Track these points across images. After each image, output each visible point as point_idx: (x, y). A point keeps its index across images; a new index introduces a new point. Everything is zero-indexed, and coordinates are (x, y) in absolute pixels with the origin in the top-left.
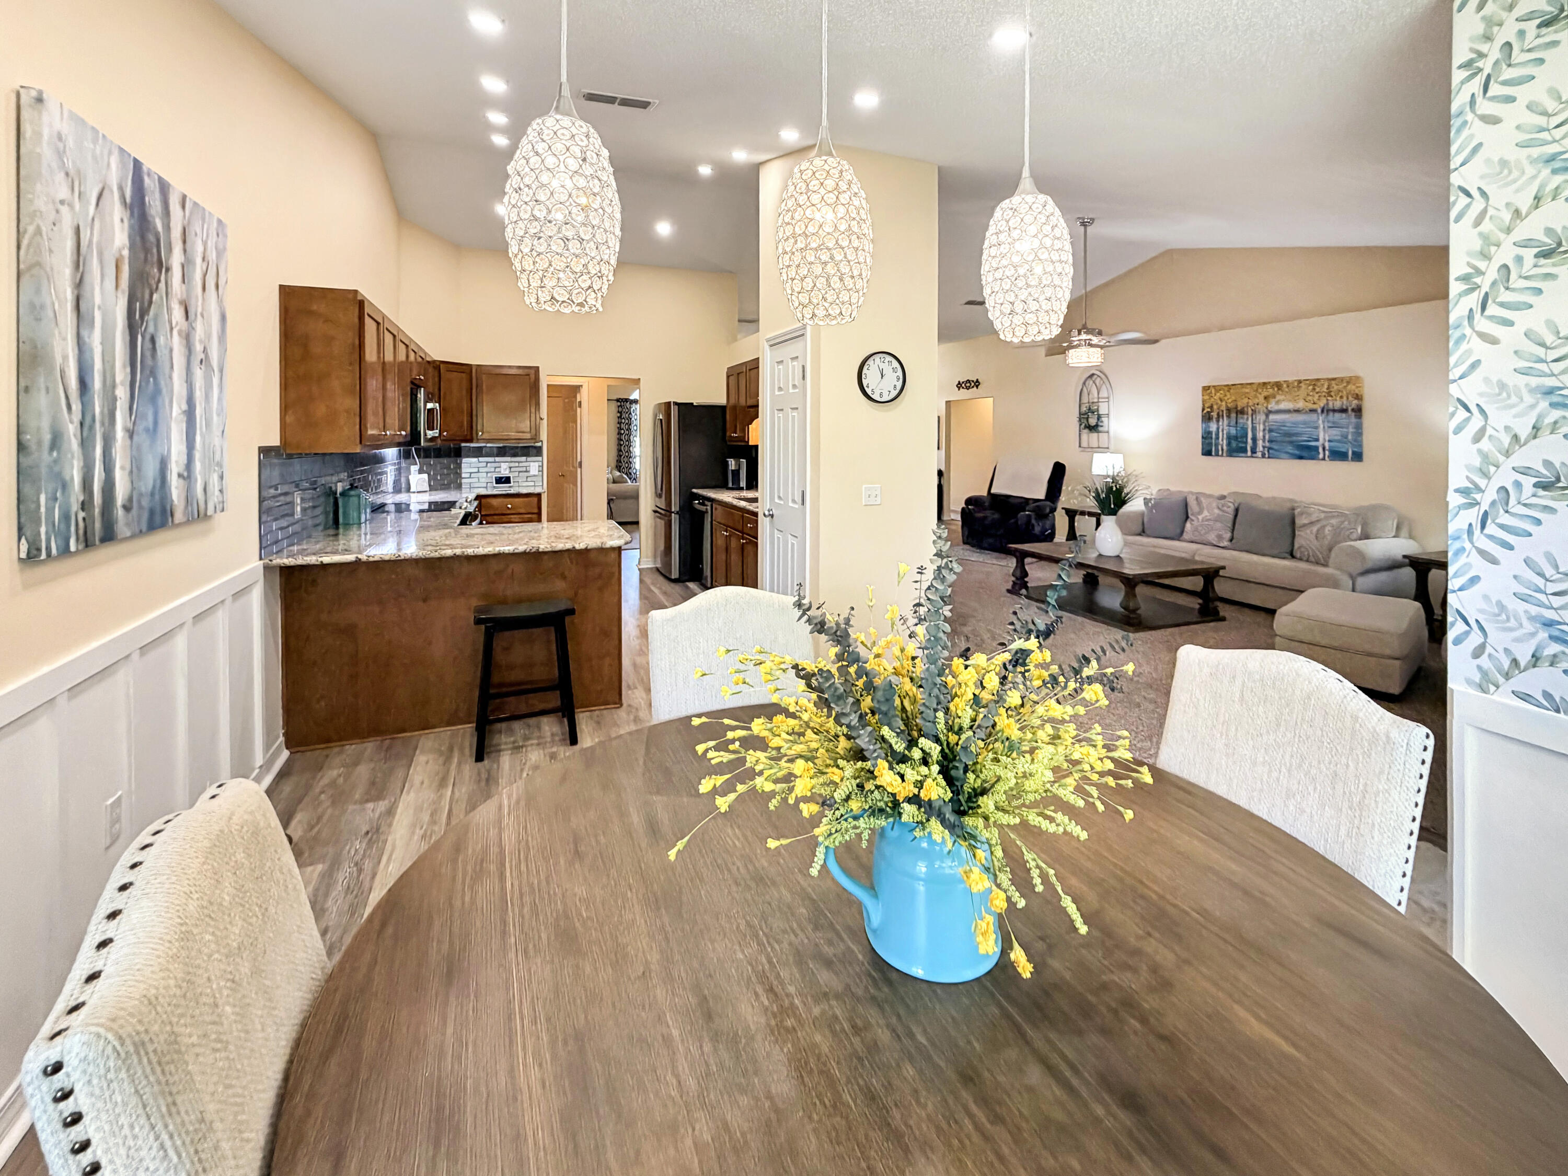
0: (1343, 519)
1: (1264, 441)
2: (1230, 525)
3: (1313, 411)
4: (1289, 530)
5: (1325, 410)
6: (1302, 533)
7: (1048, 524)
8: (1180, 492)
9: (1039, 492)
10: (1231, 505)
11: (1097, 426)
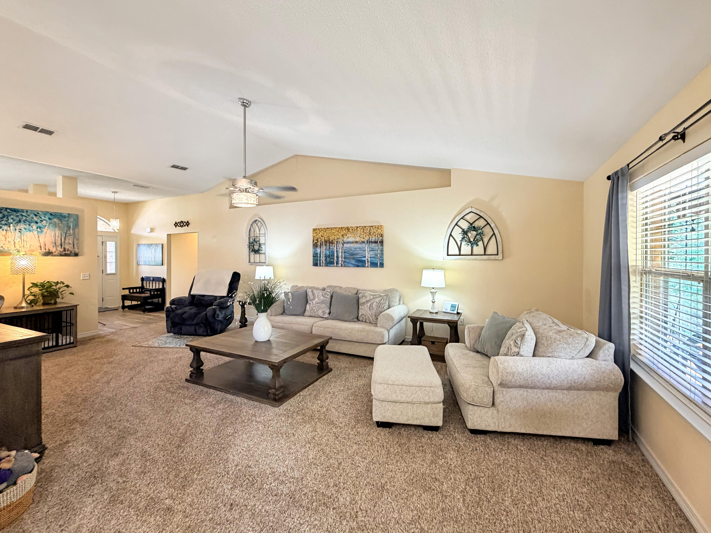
0: (381, 298)
1: (342, 258)
2: (329, 305)
3: (363, 242)
4: (356, 306)
5: (369, 242)
6: (363, 307)
7: (228, 312)
8: (303, 287)
9: (223, 292)
10: (328, 293)
11: (259, 250)
